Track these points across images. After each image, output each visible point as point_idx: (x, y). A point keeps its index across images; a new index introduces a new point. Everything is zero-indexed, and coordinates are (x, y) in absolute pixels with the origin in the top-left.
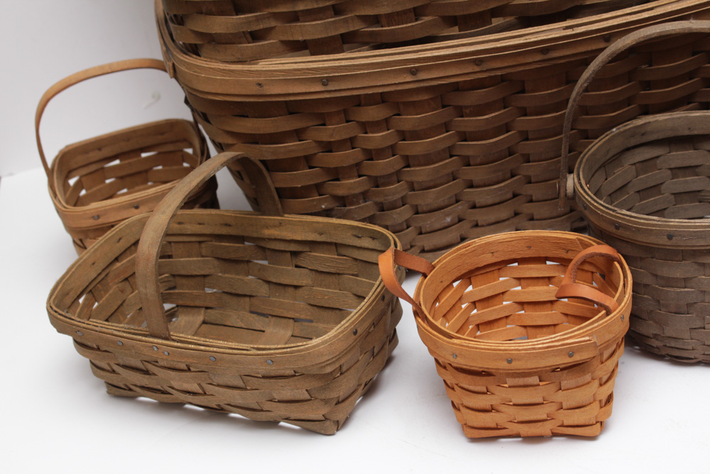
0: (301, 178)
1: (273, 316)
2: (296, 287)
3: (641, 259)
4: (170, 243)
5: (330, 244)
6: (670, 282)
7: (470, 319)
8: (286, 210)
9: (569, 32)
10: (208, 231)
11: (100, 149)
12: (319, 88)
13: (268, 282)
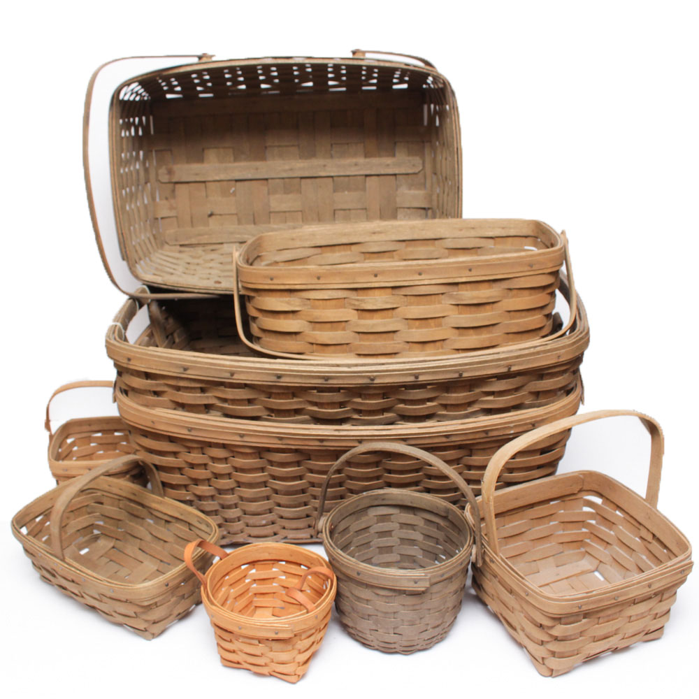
0: (175, 478)
1: (151, 555)
2: (165, 541)
3: (346, 581)
4: (103, 495)
5: (186, 522)
6: (359, 599)
7: (250, 590)
8: (165, 495)
9: (337, 433)
10: (124, 494)
11: (90, 425)
12: (187, 432)
13: (152, 534)
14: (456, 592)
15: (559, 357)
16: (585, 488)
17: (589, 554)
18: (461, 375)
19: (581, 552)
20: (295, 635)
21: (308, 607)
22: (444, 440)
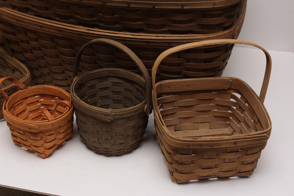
0: (16, 48)
12: (16, 22)
14: (134, 127)
15: (214, 4)
16: (232, 88)
17: (230, 125)
18: (154, 7)
19: (227, 124)
20: (40, 132)
21: (49, 119)
22: (145, 44)
